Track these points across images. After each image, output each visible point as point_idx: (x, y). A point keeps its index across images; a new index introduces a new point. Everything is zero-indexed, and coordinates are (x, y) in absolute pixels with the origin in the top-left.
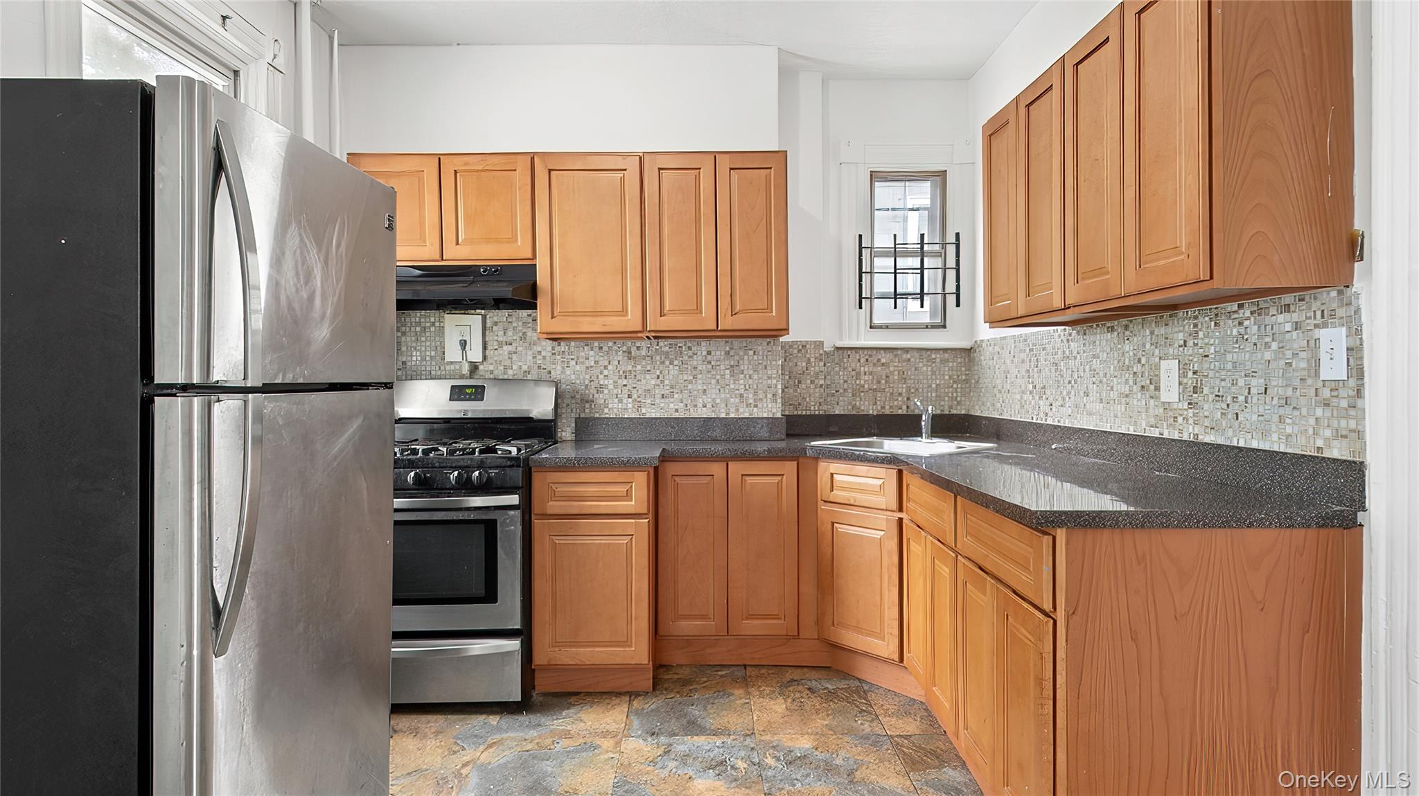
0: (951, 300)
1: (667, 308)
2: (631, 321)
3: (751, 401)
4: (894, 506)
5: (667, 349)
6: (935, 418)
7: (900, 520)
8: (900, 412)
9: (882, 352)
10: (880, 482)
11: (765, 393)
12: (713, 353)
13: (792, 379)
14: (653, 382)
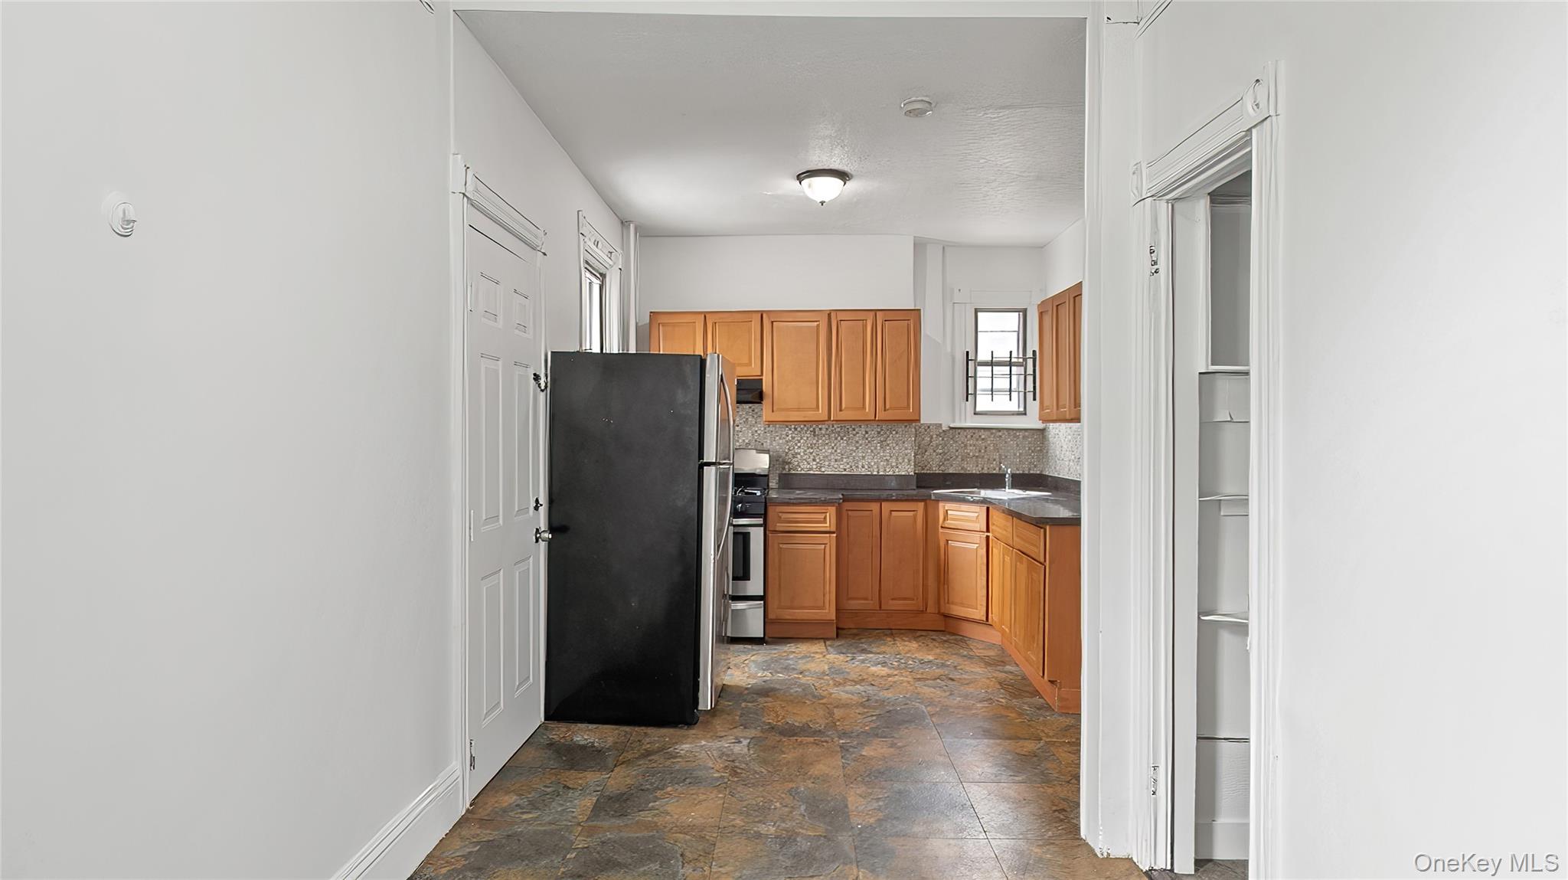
0: (1030, 396)
1: (844, 406)
2: (821, 413)
3: (894, 464)
4: (985, 530)
5: (839, 429)
6: (1013, 476)
7: (988, 537)
8: (994, 472)
9: (982, 431)
10: (976, 515)
11: (904, 458)
12: (869, 433)
13: (921, 450)
14: (830, 451)
